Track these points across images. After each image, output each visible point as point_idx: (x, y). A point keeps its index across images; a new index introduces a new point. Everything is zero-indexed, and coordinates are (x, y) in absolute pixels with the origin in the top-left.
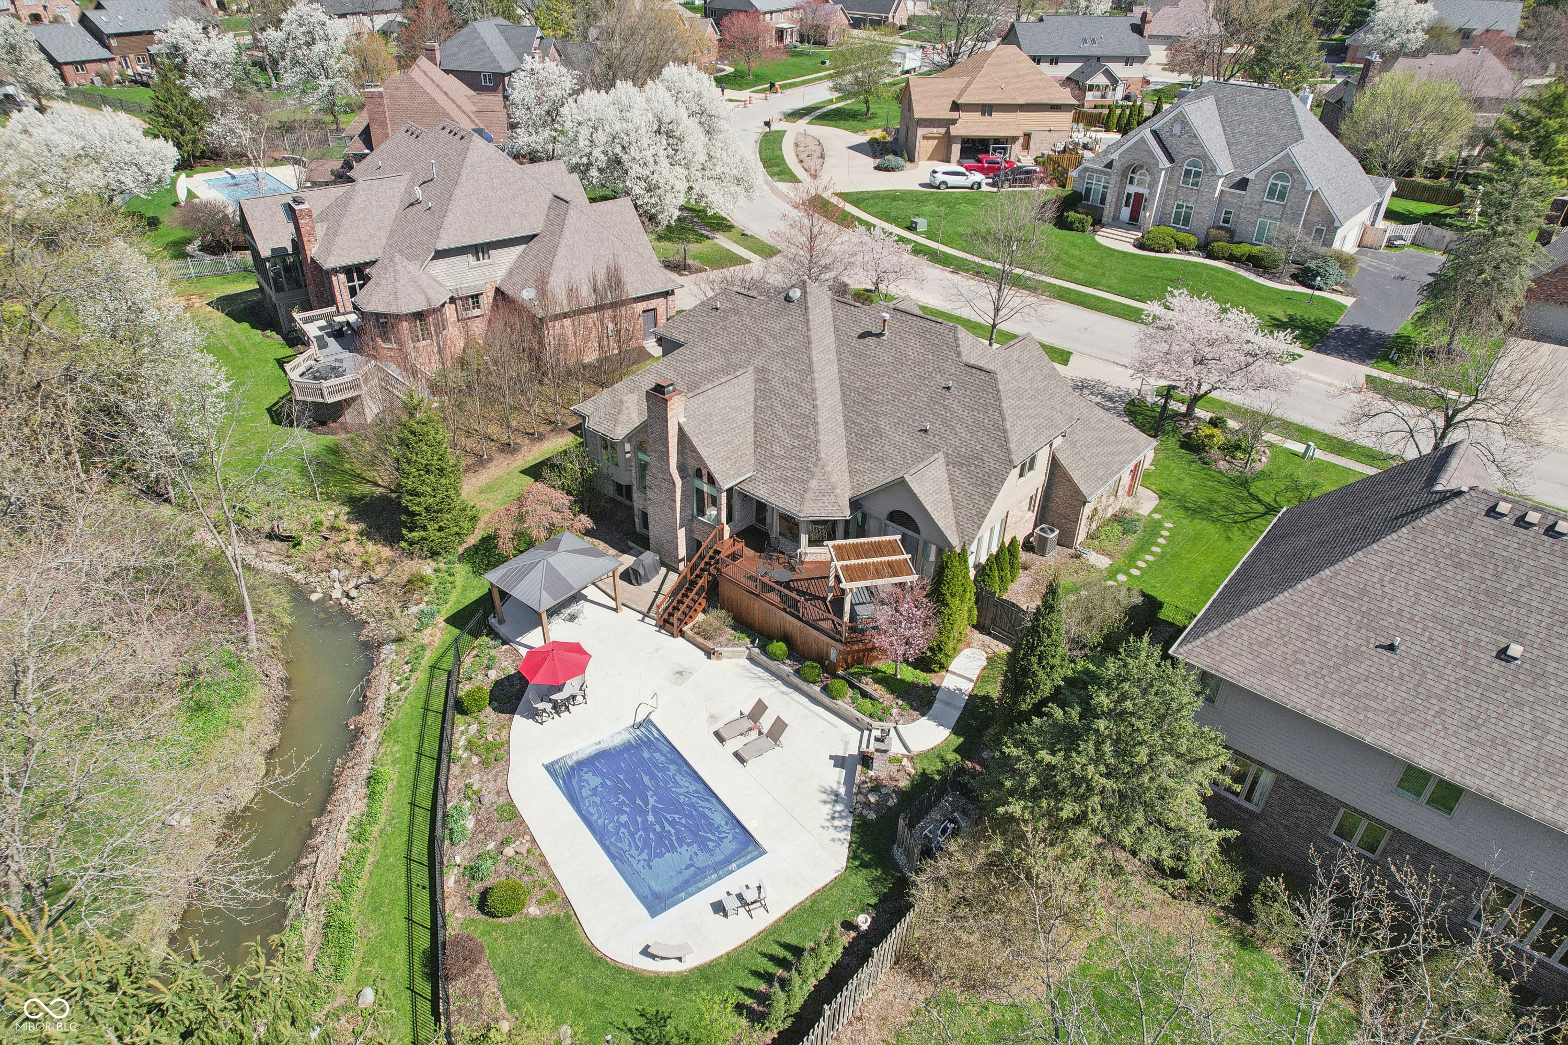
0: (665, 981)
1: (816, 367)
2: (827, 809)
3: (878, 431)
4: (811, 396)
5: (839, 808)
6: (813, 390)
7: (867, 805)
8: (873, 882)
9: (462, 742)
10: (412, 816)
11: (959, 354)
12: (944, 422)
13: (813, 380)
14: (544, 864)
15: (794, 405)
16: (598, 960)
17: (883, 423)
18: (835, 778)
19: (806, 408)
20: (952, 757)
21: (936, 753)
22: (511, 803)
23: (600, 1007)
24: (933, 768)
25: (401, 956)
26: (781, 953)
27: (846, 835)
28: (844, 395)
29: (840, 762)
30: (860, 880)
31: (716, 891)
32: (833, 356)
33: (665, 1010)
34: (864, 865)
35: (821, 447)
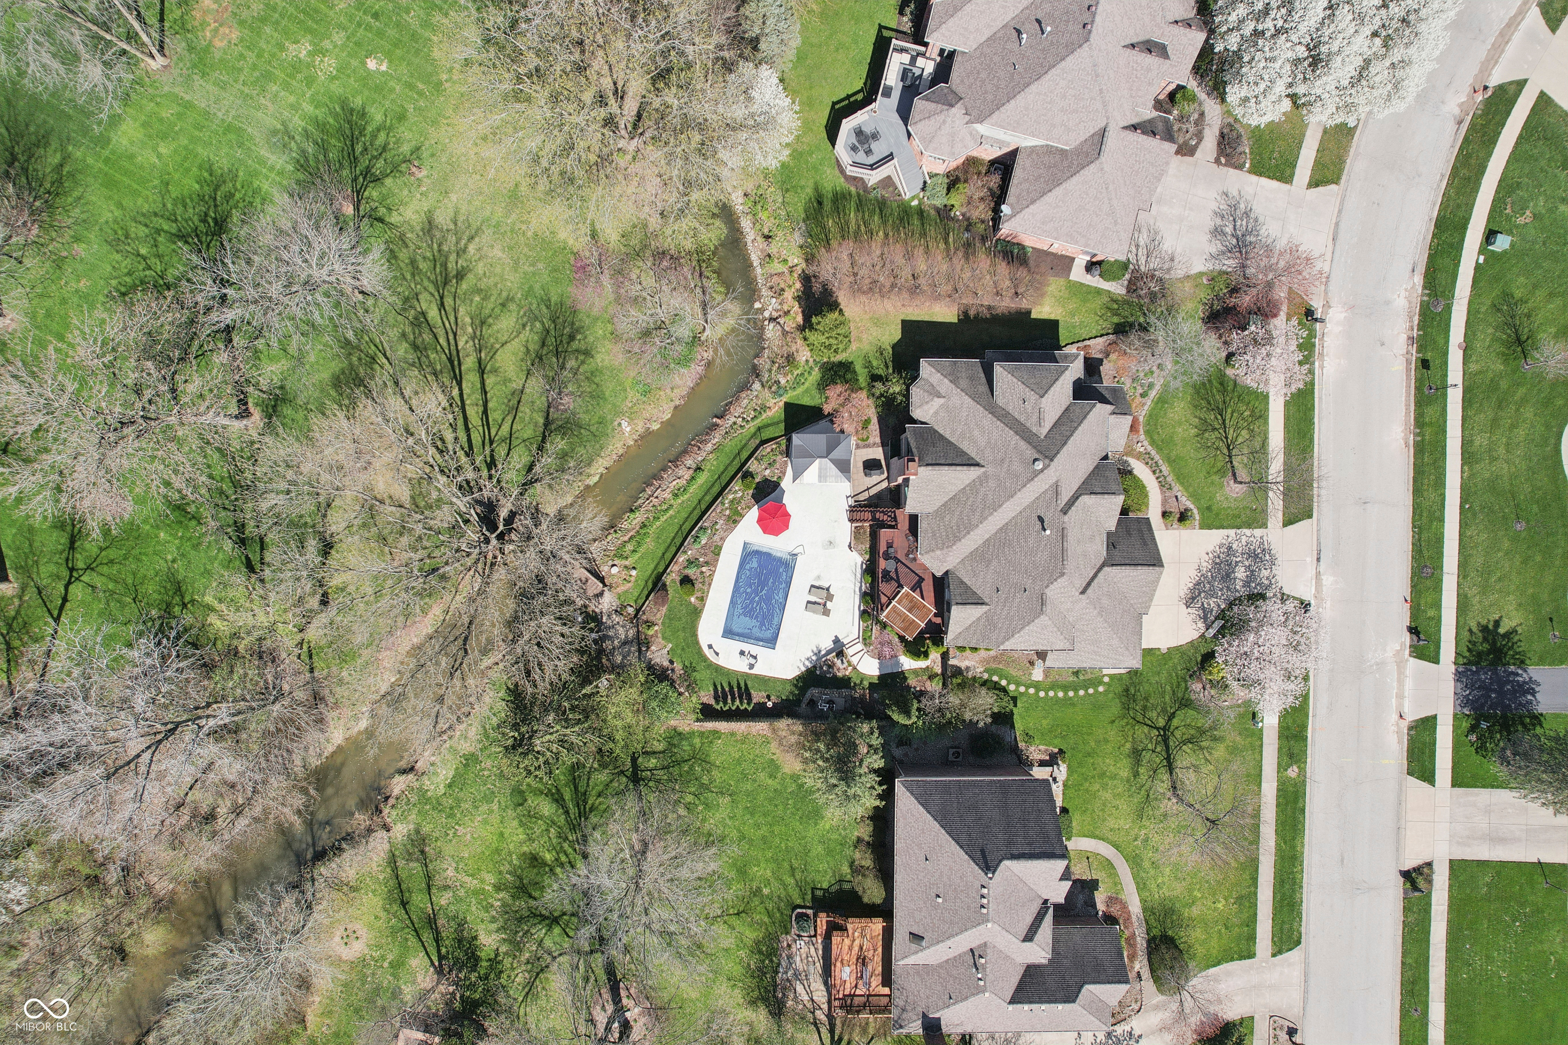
0: (705, 659)
1: (1000, 510)
2: (810, 654)
3: (990, 561)
4: (983, 519)
5: (814, 658)
6: (986, 518)
7: (821, 668)
8: (791, 693)
9: (731, 497)
10: (695, 509)
11: (1047, 586)
12: (1007, 598)
13: (991, 514)
14: (710, 585)
15: (973, 511)
16: (695, 635)
17: (994, 563)
18: (827, 644)
19: (974, 522)
20: (866, 684)
21: (863, 677)
22: (721, 548)
23: (683, 649)
24: (855, 680)
25: (652, 566)
26: (742, 685)
27: (803, 669)
28: (1001, 529)
29: (837, 641)
30: (789, 687)
31: (747, 647)
32: (1019, 509)
33: (698, 668)
34: (796, 686)
35: (958, 544)
